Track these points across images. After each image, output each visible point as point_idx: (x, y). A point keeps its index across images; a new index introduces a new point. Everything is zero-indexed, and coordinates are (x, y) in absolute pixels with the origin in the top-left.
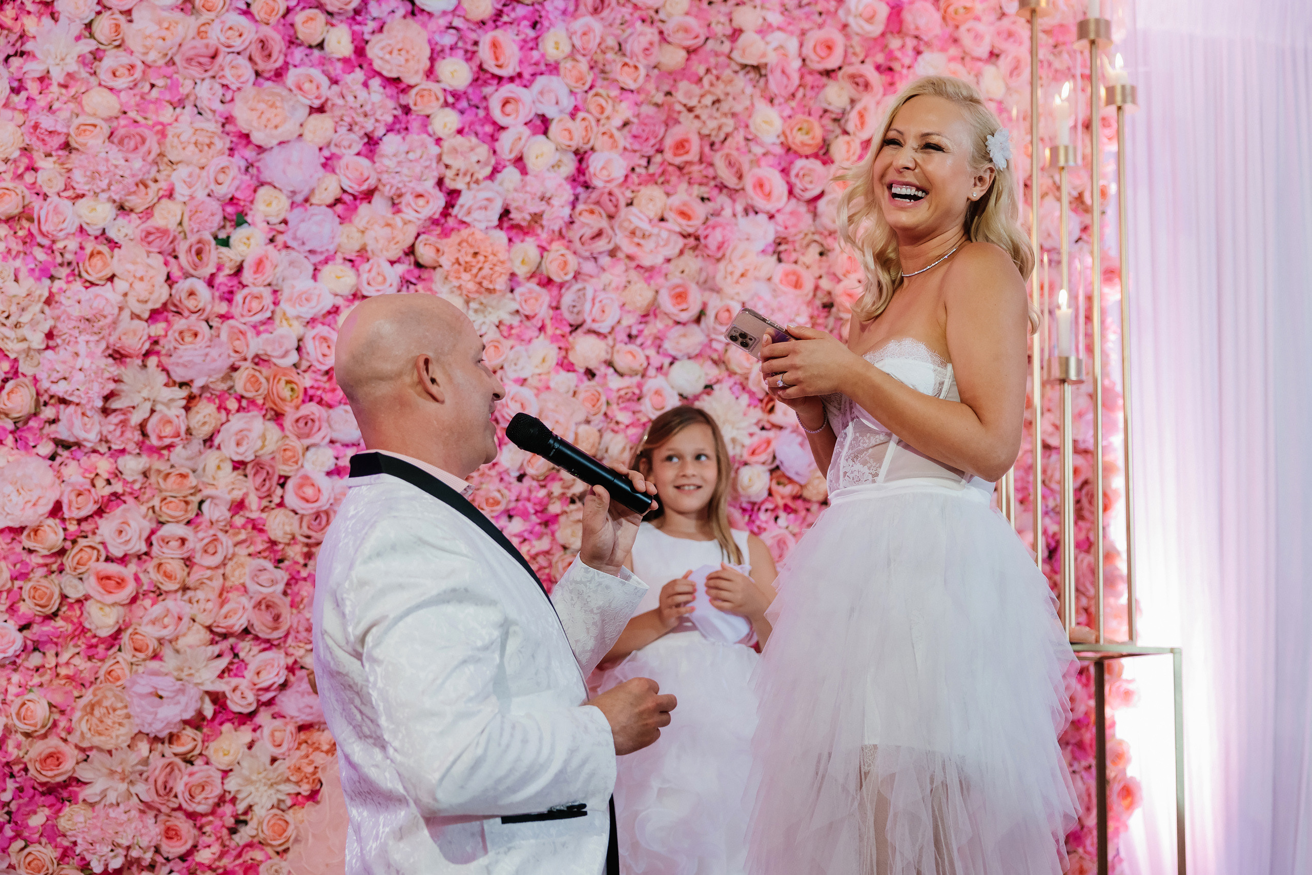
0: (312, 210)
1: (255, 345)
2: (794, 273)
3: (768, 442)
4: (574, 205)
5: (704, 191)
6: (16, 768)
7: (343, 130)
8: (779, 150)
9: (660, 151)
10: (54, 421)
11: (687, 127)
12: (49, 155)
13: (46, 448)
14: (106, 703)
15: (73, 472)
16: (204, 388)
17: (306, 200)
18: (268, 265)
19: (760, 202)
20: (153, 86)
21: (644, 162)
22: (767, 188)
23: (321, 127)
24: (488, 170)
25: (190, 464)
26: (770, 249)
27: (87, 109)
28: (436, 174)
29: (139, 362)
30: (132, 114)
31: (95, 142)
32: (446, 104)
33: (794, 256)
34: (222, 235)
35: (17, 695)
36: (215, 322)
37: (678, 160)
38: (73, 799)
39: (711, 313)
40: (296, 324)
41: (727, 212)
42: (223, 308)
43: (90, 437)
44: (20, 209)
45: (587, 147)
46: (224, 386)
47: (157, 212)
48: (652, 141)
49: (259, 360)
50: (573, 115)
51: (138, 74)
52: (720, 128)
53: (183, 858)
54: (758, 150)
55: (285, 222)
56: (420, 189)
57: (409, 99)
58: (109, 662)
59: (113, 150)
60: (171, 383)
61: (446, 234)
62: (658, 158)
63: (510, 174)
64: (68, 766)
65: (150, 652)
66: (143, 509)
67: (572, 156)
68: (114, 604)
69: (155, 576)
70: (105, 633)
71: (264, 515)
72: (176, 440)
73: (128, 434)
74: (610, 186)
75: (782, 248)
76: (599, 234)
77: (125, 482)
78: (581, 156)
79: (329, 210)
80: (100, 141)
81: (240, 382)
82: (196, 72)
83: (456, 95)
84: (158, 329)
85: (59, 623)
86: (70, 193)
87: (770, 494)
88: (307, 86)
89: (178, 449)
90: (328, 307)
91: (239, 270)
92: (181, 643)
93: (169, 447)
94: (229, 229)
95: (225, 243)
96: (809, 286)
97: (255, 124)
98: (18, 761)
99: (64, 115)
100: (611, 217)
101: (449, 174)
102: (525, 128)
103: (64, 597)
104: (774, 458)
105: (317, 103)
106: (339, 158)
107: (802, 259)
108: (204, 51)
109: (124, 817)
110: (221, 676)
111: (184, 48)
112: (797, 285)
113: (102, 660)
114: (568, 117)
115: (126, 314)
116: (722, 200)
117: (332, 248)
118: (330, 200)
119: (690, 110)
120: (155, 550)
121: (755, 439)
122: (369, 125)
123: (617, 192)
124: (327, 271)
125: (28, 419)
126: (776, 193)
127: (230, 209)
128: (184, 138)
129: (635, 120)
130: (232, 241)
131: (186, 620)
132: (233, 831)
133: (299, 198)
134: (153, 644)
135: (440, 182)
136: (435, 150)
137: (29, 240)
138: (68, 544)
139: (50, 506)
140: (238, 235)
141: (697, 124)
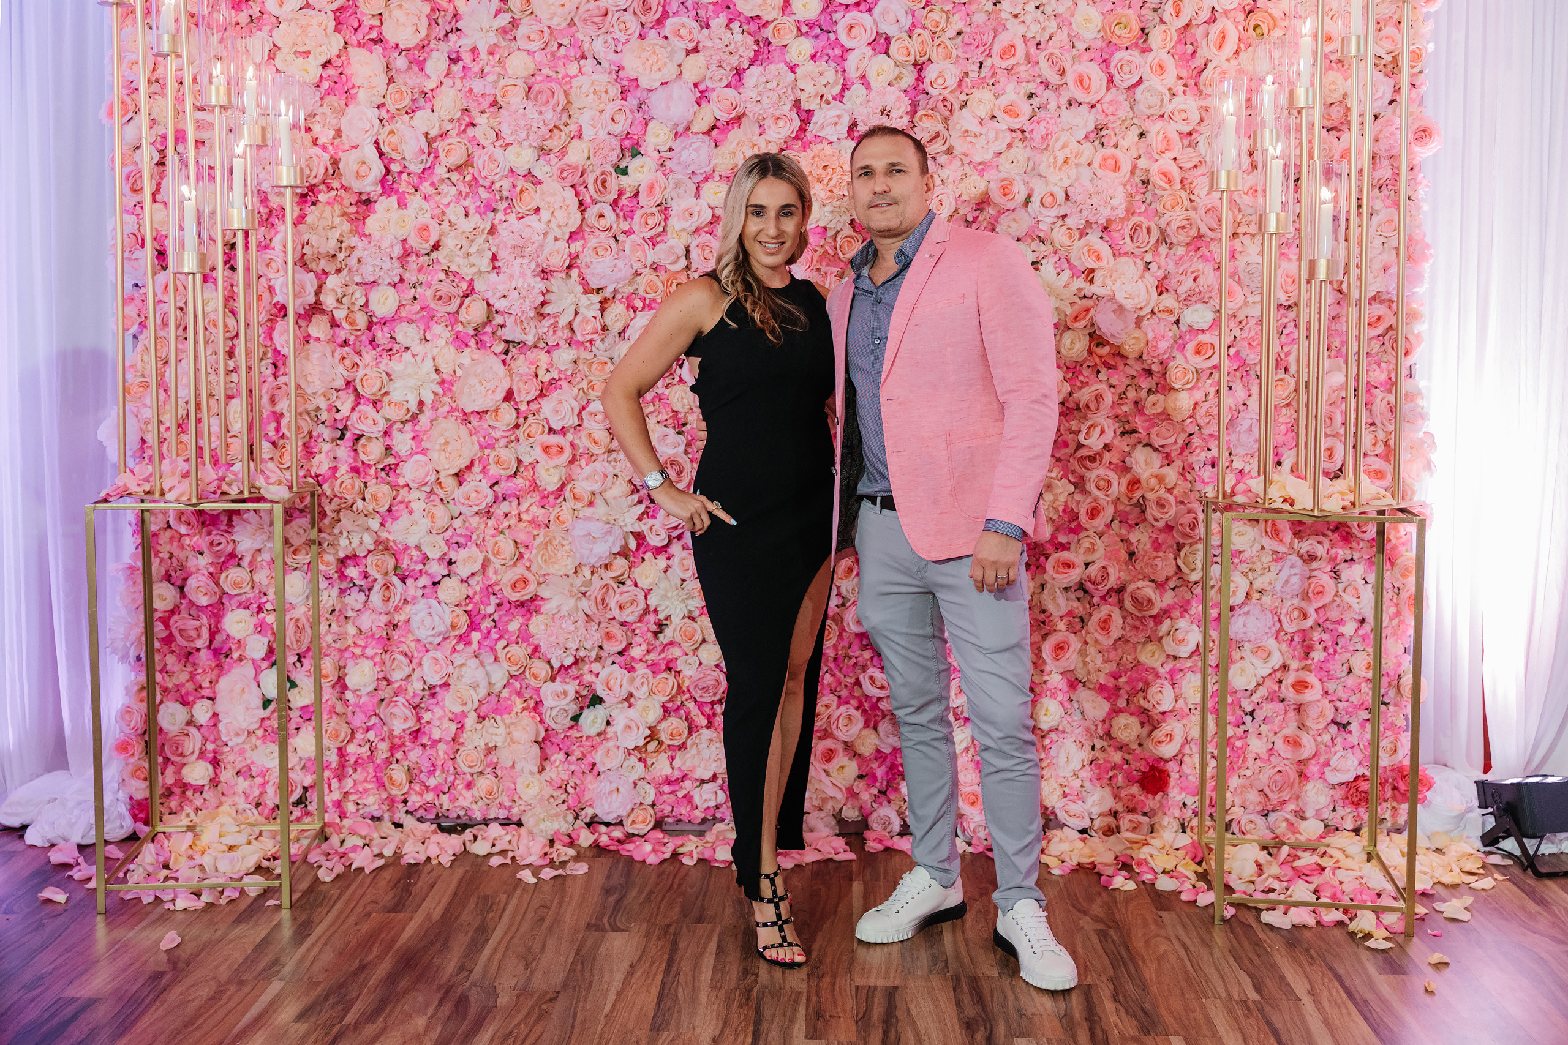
0: (694, 138)
1: (652, 256)
2: (1113, 157)
3: (1088, 310)
4: (914, 112)
5: (1031, 87)
6: (496, 588)
7: (713, 67)
8: (1100, 44)
9: (989, 55)
10: (503, 326)
11: (1013, 33)
12: (483, 112)
13: (500, 347)
14: (555, 542)
15: (521, 364)
16: (615, 291)
17: (688, 128)
18: (657, 187)
19: (1080, 96)
20: (560, 45)
21: (976, 67)
22: (1086, 82)
23: (695, 67)
24: (838, 88)
25: (608, 354)
26: (1092, 135)
27: (510, 72)
28: (792, 98)
29: (563, 275)
30: (546, 71)
31: (515, 99)
32: (800, 33)
33: (1114, 140)
34: (623, 165)
35: (493, 536)
36: (621, 237)
37: (1005, 64)
38: (538, 611)
39: (1036, 200)
40: (684, 234)
41: (1053, 105)
42: (625, 226)
43: (530, 340)
44: (465, 158)
45: (925, 58)
46: (631, 289)
47: (570, 150)
48: (981, 49)
49: (655, 268)
50: (910, 33)
51: (547, 36)
52: (1044, 29)
53: (621, 653)
54: (1081, 46)
55: (671, 150)
56: (778, 114)
57: (768, 33)
58: (557, 509)
59: (530, 105)
60: (588, 291)
61: (805, 147)
62: (988, 63)
63: (857, 90)
64: (531, 588)
65: (586, 501)
66: (576, 390)
67: (912, 68)
68: (556, 467)
69: (588, 444)
70: (552, 488)
71: (667, 392)
72: (595, 337)
73: (559, 333)
74: (946, 93)
75: (1103, 133)
76: (937, 135)
77: (560, 371)
78: (919, 68)
79: (706, 138)
80: (519, 99)
81: (642, 283)
82: (591, 30)
83: (810, 25)
84: (576, 246)
85: (519, 481)
86: (500, 142)
87: (1090, 352)
88: (683, 32)
89: (598, 343)
90: (709, 218)
91: (637, 194)
92: (608, 495)
93: (591, 341)
94: (628, 159)
95: (625, 172)
96: (1126, 168)
97: (641, 70)
98: (496, 584)
99: (491, 78)
100: (946, 120)
101: (803, 97)
102: (869, 48)
103: (519, 461)
104: (1093, 325)
105: (691, 46)
106: (714, 90)
107: (1122, 143)
108: (596, 12)
109: (572, 628)
110: (640, 519)
111: (581, 11)
112: (1116, 168)
113: (554, 506)
114: (905, 36)
115: (551, 238)
116: (1048, 93)
117: (708, 169)
118: (705, 129)
119: (1016, 16)
120: (585, 423)
121: (1076, 307)
122: (734, 61)
123: (949, 97)
124: (706, 188)
125: (485, 324)
126: (1094, 88)
127: (627, 143)
128: (584, 89)
129: (968, 29)
130: (629, 170)
131: (610, 477)
132: (655, 634)
133: (680, 129)
134: (587, 497)
135: (797, 104)
136: (791, 76)
137: (474, 184)
138: (521, 420)
139: (504, 394)
140: (634, 165)
141: (1022, 29)
